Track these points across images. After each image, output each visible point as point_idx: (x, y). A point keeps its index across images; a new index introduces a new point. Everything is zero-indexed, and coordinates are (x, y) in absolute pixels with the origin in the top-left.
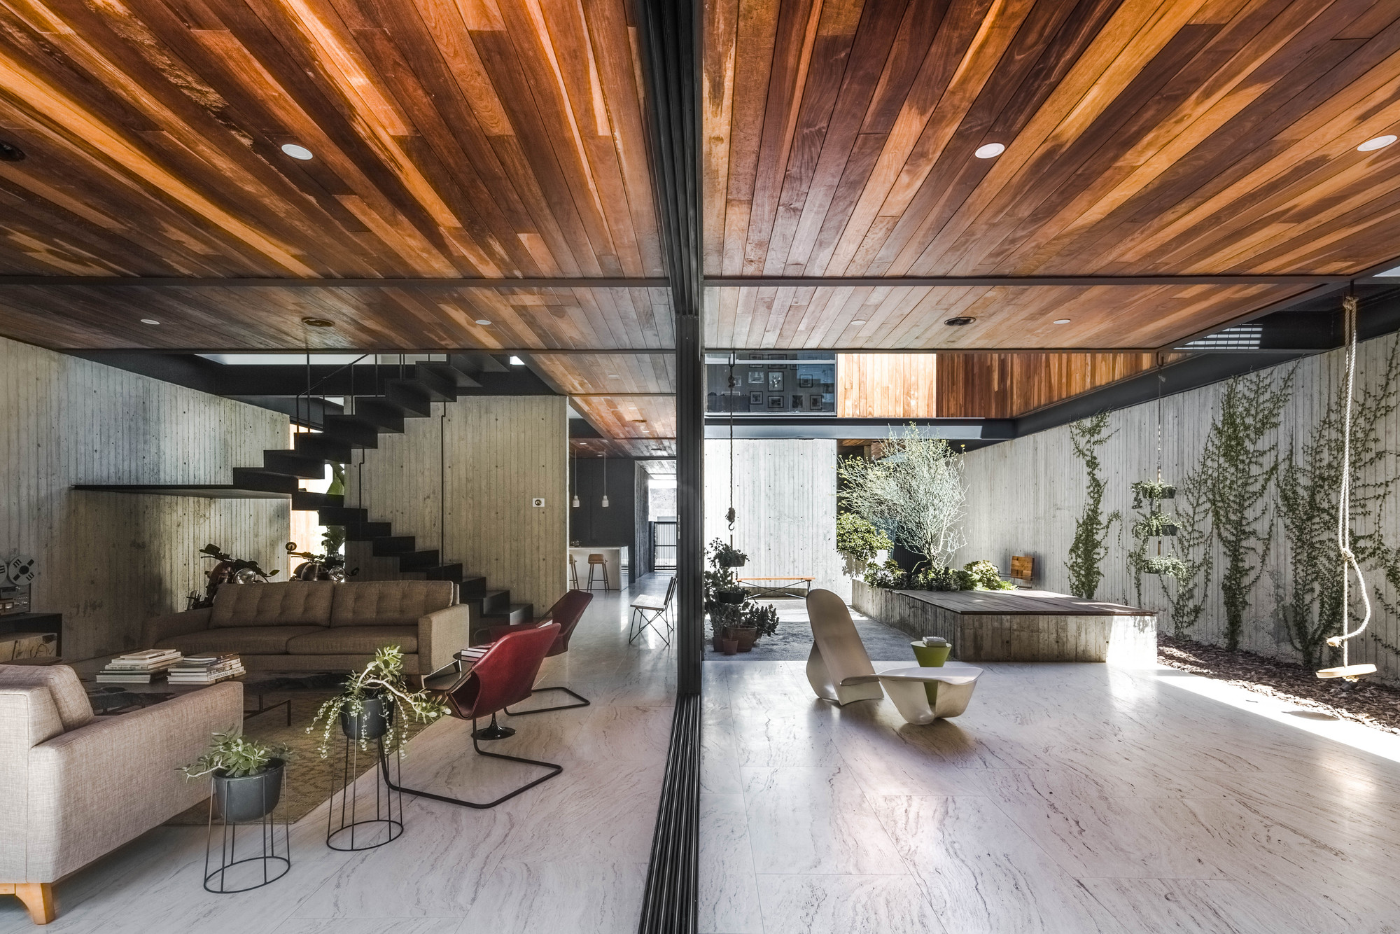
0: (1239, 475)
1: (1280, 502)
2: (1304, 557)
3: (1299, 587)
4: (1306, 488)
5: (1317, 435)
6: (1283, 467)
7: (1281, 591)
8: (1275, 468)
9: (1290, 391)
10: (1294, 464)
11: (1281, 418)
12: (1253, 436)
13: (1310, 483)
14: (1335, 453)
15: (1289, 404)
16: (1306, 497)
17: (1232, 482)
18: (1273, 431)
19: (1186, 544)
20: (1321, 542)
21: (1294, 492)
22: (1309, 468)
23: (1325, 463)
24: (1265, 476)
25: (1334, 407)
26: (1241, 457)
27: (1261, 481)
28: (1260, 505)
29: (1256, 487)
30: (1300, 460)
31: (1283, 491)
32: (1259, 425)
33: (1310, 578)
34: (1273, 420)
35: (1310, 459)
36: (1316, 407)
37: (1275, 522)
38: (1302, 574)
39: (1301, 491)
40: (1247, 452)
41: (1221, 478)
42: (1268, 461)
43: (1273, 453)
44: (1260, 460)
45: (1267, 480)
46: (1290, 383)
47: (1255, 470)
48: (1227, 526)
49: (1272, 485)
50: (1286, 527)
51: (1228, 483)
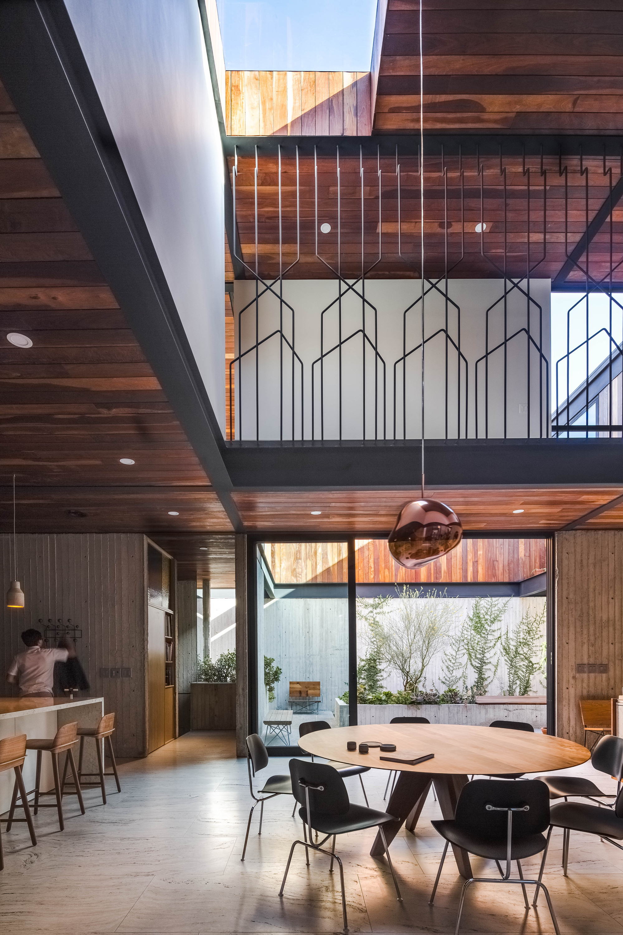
0: (482, 639)
1: (502, 650)
2: (513, 672)
3: (511, 683)
4: (514, 646)
5: (518, 627)
6: (503, 638)
7: (503, 685)
8: (500, 637)
9: (506, 608)
10: (508, 636)
11: (503, 618)
12: (490, 624)
13: (515, 644)
14: (526, 634)
15: (506, 614)
16: (514, 649)
17: (479, 642)
18: (499, 623)
19: (451, 669)
20: (520, 666)
21: (509, 647)
22: (515, 638)
23: (521, 637)
24: (495, 640)
25: (525, 618)
26: (483, 632)
27: (493, 642)
28: (493, 652)
29: (492, 644)
30: (511, 635)
31: (504, 646)
32: (492, 620)
33: (515, 679)
34: (499, 618)
35: (515, 635)
36: (518, 616)
37: (500, 658)
38: (512, 678)
39: (511, 647)
40: (486, 630)
41: (472, 639)
42: (497, 634)
43: (499, 631)
44: (493, 633)
45: (496, 642)
46: (506, 605)
47: (490, 637)
48: (476, 660)
49: (498, 644)
50: (505, 660)
51: (476, 642)
